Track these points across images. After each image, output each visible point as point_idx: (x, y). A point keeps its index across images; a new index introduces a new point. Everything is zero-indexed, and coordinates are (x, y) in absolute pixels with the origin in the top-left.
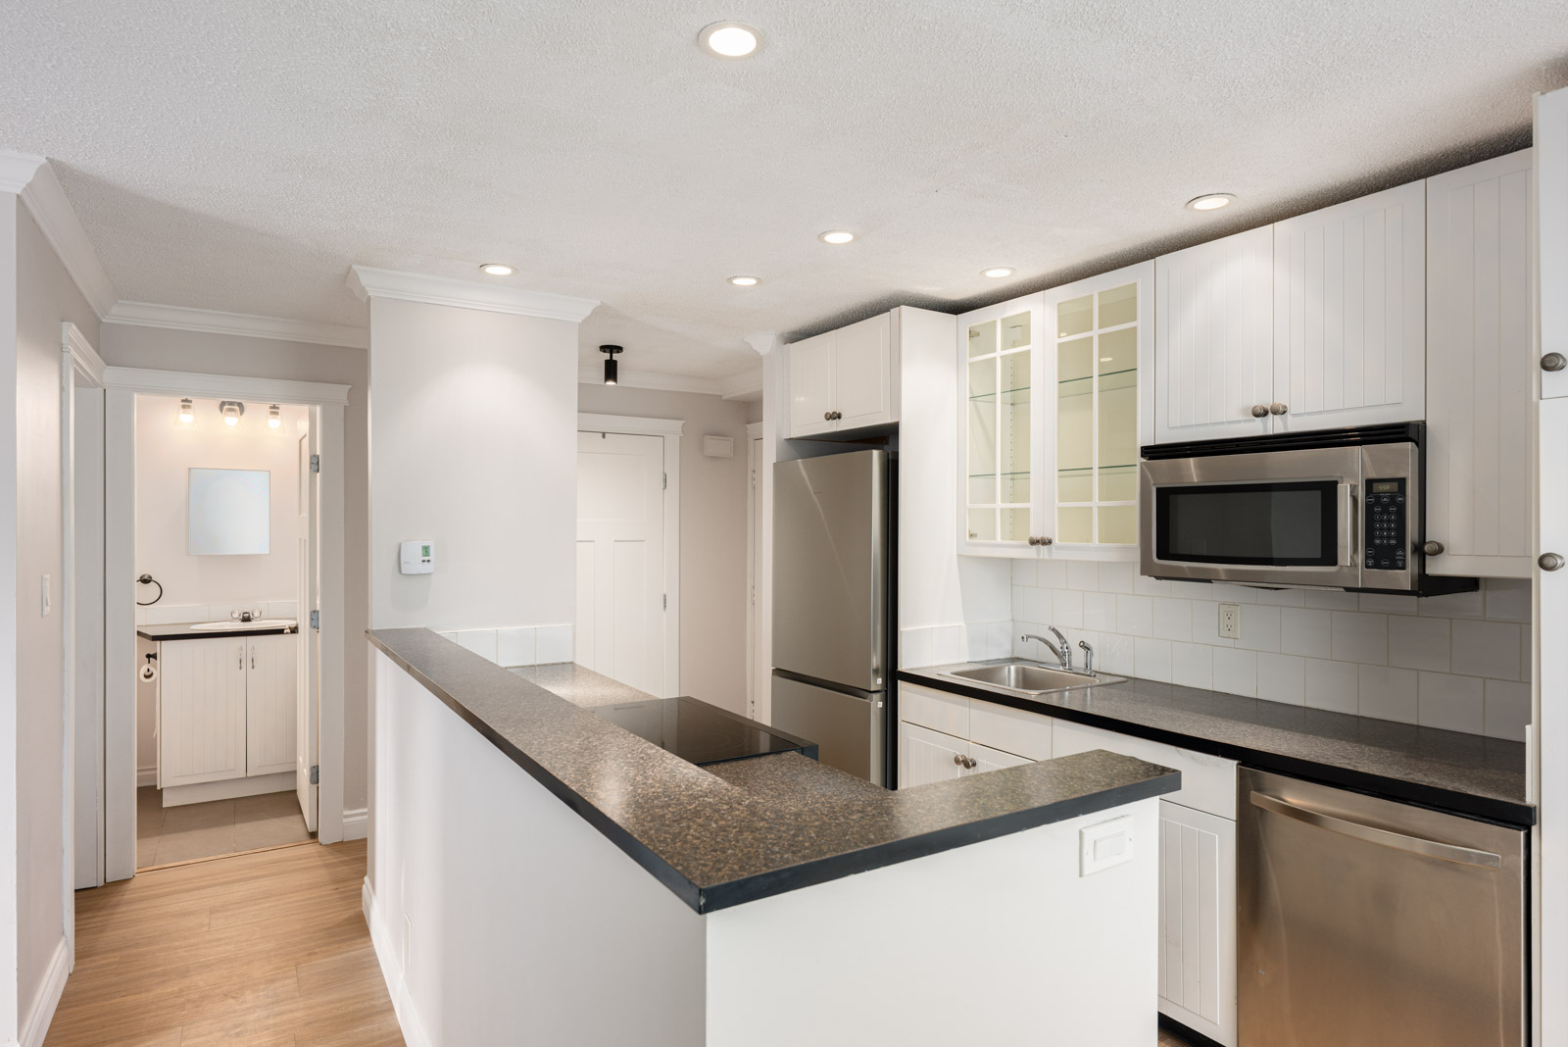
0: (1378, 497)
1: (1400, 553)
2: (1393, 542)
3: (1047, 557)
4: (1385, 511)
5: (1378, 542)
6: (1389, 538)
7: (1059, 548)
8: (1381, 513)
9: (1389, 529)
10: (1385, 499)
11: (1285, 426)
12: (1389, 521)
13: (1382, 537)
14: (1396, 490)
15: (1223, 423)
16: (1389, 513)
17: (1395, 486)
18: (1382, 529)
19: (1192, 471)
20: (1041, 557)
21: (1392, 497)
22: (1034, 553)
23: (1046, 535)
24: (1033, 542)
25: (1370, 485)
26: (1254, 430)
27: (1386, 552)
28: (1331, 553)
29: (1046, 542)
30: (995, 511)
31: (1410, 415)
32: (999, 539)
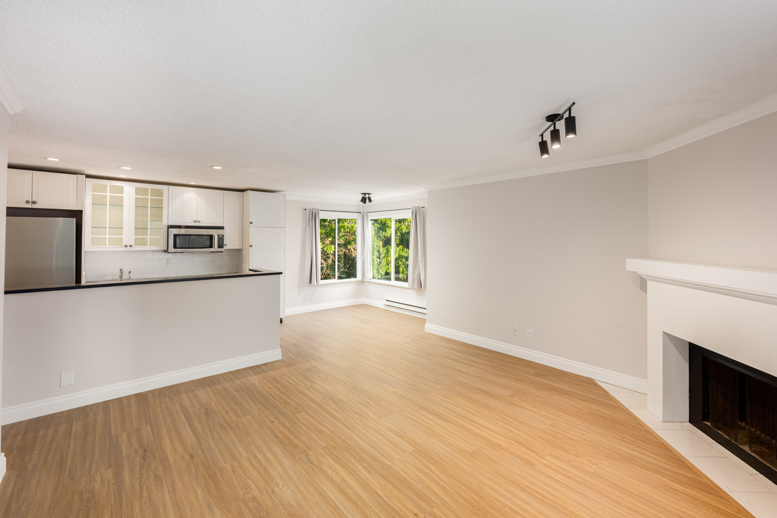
1: (223, 246)
3: (130, 250)
5: (219, 244)
6: (221, 244)
7: (133, 247)
8: (220, 240)
9: (221, 242)
10: (221, 238)
11: (200, 224)
15: (186, 222)
16: (222, 240)
17: (222, 236)
20: (128, 250)
22: (124, 249)
23: (130, 244)
24: (126, 246)
25: (218, 235)
26: (194, 224)
27: (221, 246)
28: (211, 246)
29: (131, 246)
30: (106, 238)
31: (222, 225)
32: (107, 246)
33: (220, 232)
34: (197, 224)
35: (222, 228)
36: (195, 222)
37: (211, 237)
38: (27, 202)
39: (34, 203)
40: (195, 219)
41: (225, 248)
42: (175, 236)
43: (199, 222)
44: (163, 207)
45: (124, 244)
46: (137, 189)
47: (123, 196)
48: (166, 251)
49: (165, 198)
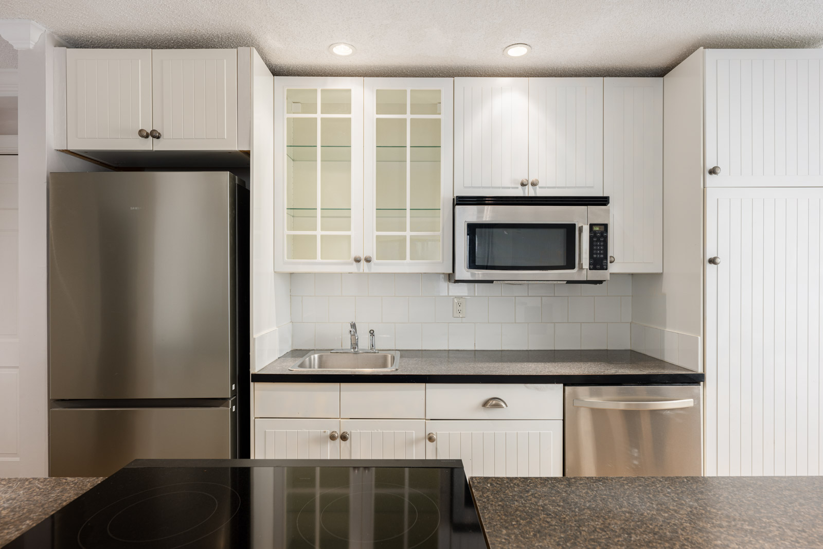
0: (595, 233)
1: (605, 261)
2: (602, 256)
3: (366, 271)
4: (598, 240)
5: (595, 256)
6: (600, 254)
7: (375, 264)
8: (597, 241)
9: (600, 250)
10: (598, 234)
11: (535, 192)
12: (600, 245)
13: (597, 254)
14: (603, 230)
15: (499, 188)
16: (600, 241)
17: (602, 228)
18: (597, 250)
19: (488, 214)
20: (361, 271)
21: (602, 233)
22: (354, 268)
23: (367, 254)
24: (357, 260)
25: (591, 226)
26: (519, 192)
27: (599, 260)
28: (570, 263)
29: (368, 260)
30: (315, 236)
31: (599, 194)
32: (319, 259)
33: (596, 214)
34: (530, 192)
35: (603, 201)
36: (523, 185)
37: (570, 230)
38: (144, 135)
39: (155, 135)
40: (523, 177)
41: (613, 268)
42: (472, 229)
43: (533, 184)
44: (442, 145)
45: (355, 253)
46: (379, 93)
47: (350, 119)
48: (451, 277)
49: (445, 116)
